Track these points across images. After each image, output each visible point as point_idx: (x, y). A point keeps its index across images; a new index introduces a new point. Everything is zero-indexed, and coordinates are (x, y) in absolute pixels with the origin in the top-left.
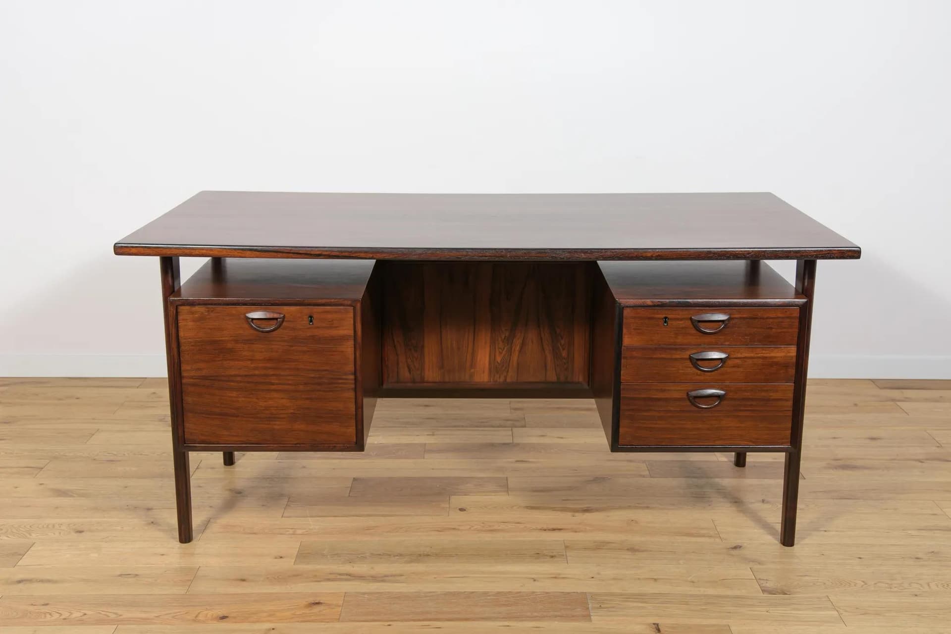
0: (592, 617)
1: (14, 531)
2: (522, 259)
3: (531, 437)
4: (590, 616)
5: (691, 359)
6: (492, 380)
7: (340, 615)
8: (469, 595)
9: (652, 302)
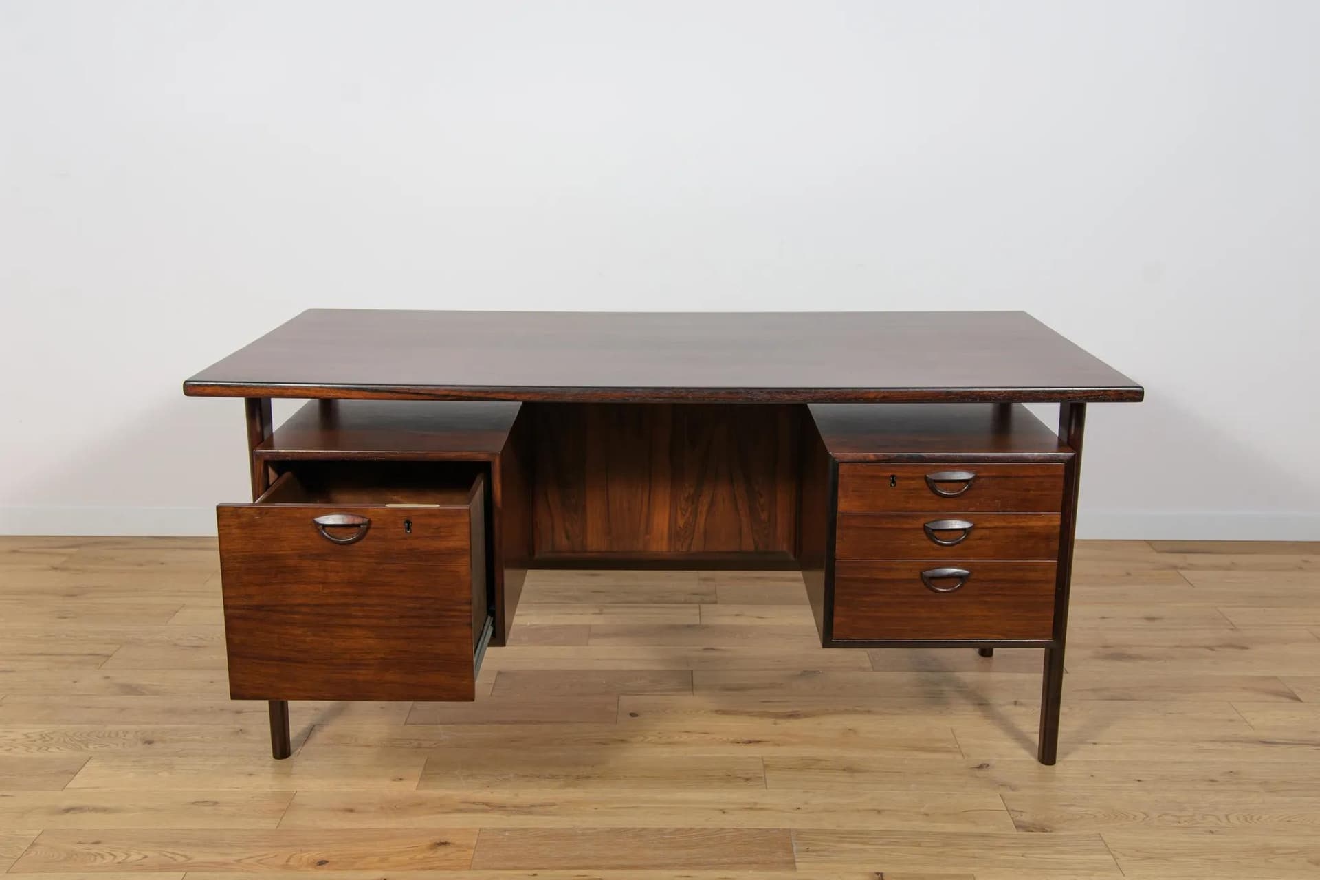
0: (797, 864)
1: (67, 740)
2: (707, 401)
3: (722, 616)
4: (794, 862)
5: (925, 528)
6: (672, 550)
7: (472, 861)
8: (638, 833)
9: (875, 455)
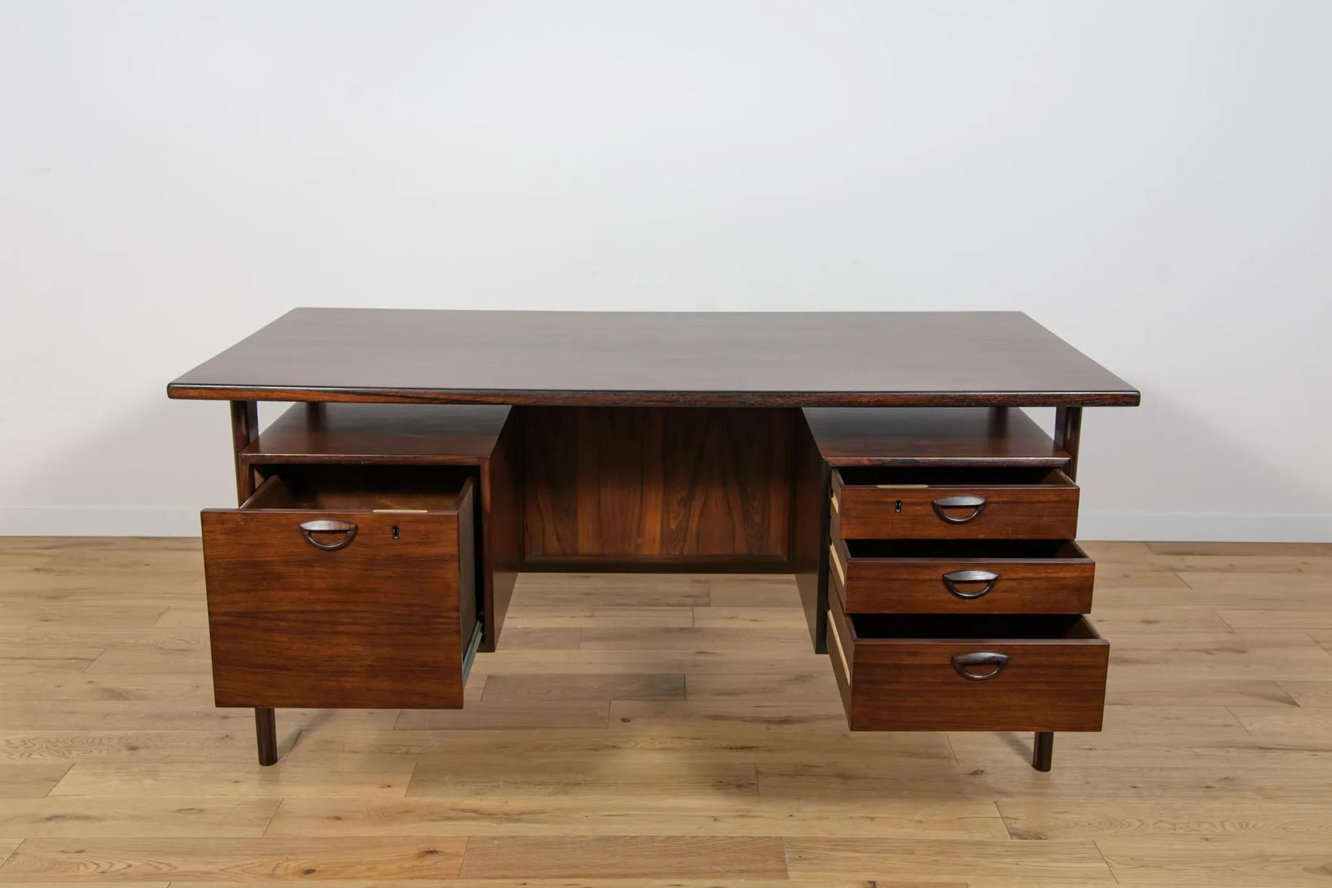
0: (789, 873)
1: (50, 746)
2: (698, 405)
4: (785, 871)
5: (945, 580)
6: (664, 552)
7: (460, 869)
9: (869, 460)
